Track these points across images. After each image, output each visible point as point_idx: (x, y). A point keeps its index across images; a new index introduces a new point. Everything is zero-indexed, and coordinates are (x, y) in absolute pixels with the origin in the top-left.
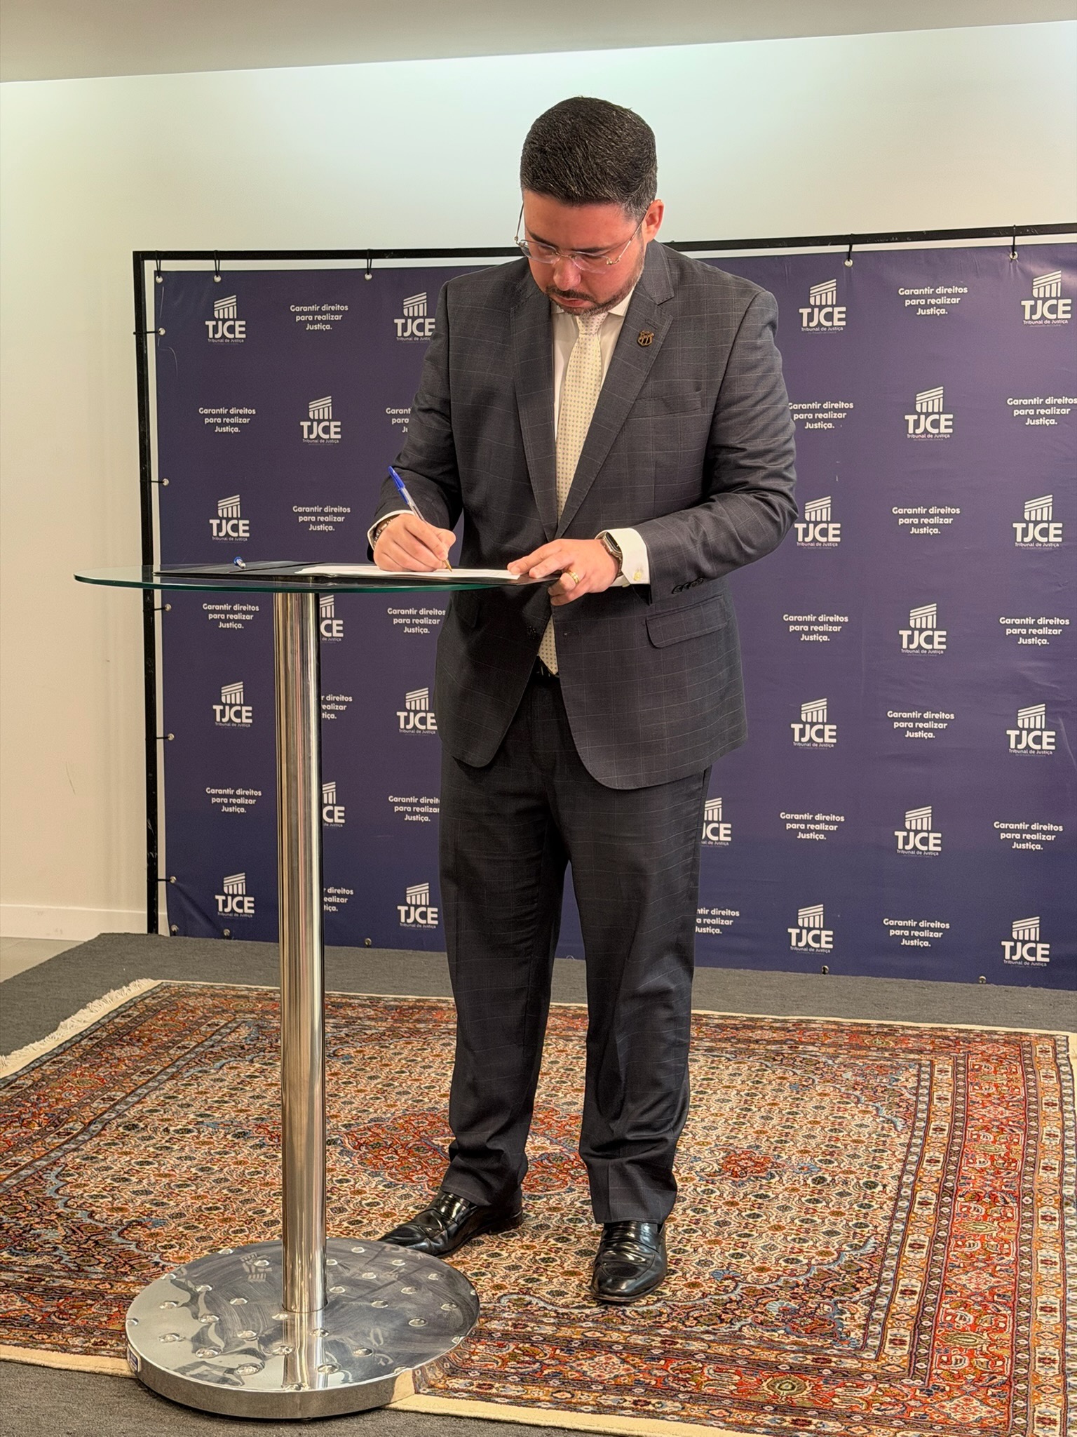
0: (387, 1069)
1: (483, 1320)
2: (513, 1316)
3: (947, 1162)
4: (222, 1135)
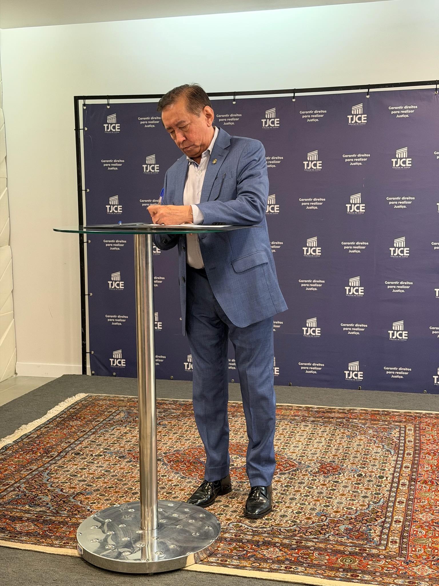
0: (181, 430)
1: (222, 533)
2: (235, 531)
3: (412, 468)
4: (114, 457)
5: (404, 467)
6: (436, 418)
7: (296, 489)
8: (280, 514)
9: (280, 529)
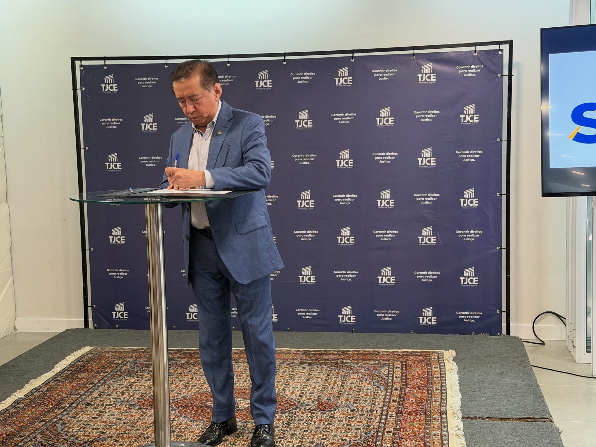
0: (187, 377)
3: (399, 401)
4: (124, 406)
5: (392, 401)
6: (421, 355)
7: (296, 425)
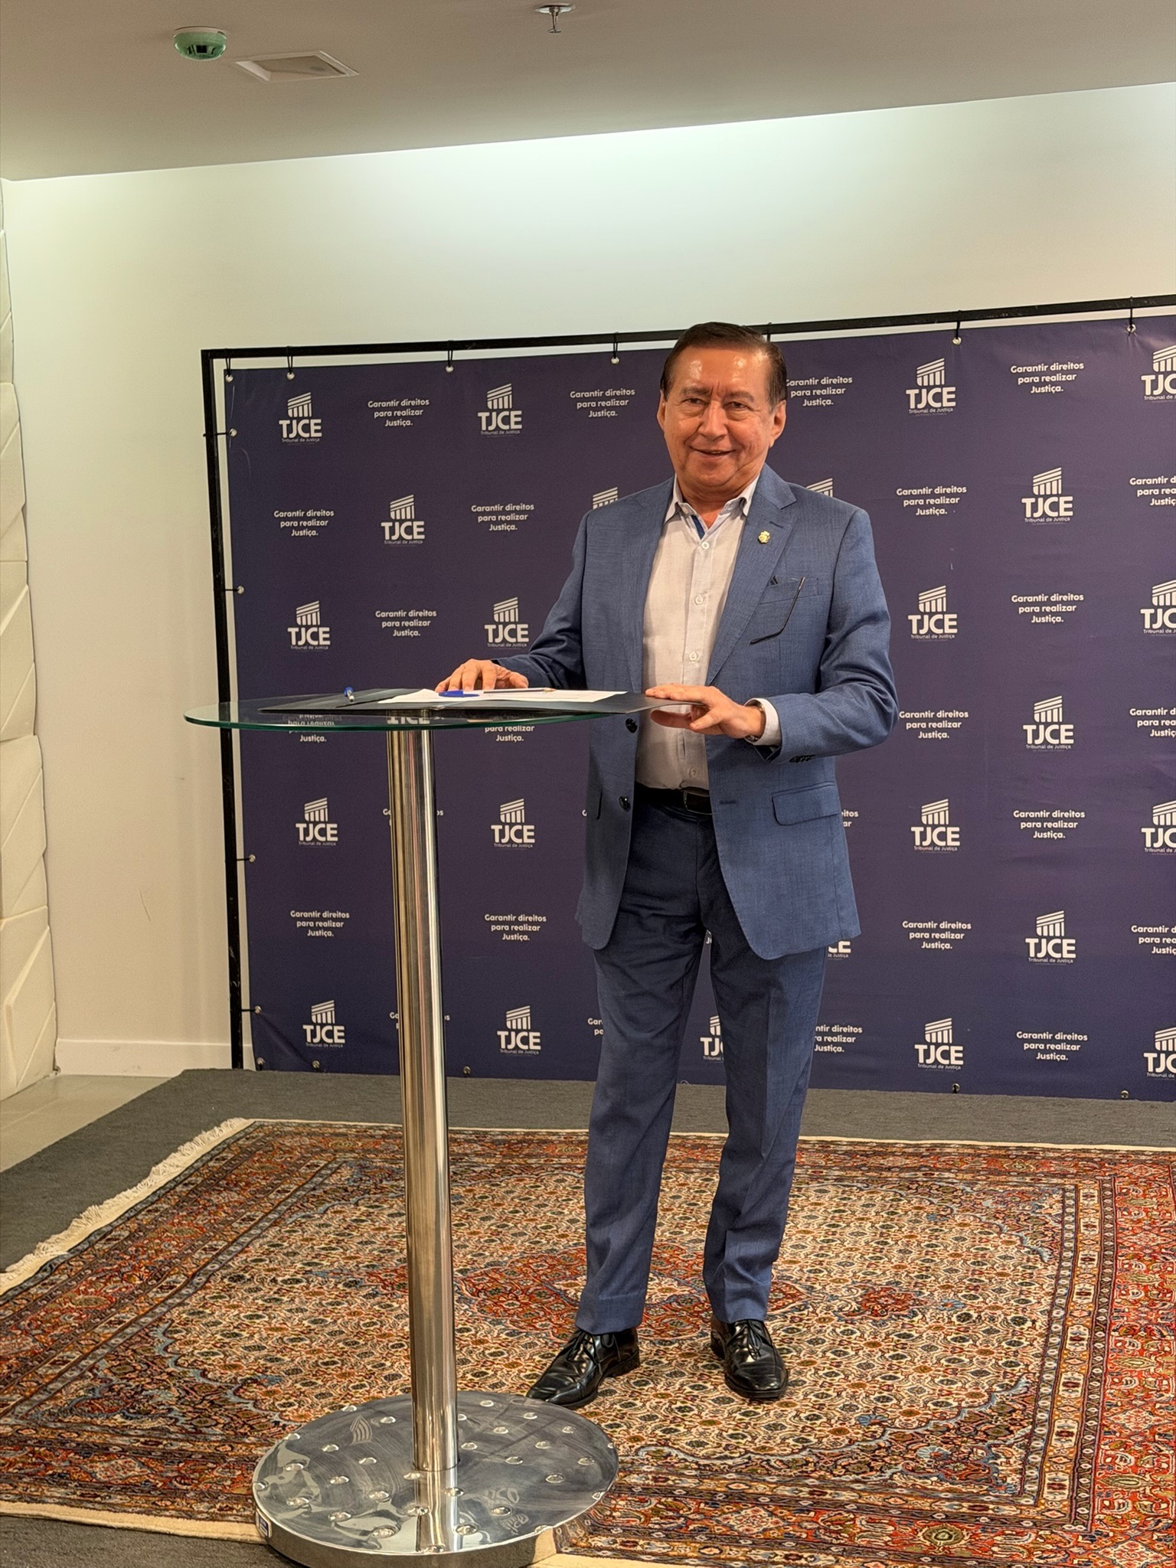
0: (500, 1209)
1: (622, 1474)
2: (653, 1469)
3: (1098, 1295)
4: (332, 1285)
5: (1078, 1294)
6: (1154, 1163)
7: (804, 1357)
8: (765, 1421)
9: (768, 1460)
